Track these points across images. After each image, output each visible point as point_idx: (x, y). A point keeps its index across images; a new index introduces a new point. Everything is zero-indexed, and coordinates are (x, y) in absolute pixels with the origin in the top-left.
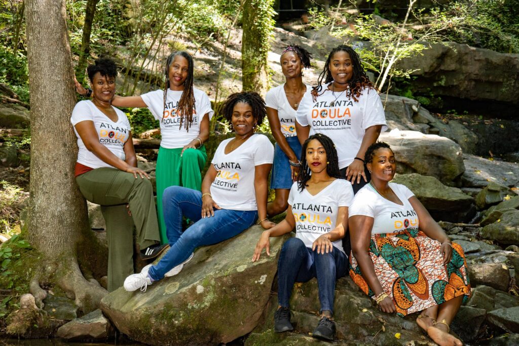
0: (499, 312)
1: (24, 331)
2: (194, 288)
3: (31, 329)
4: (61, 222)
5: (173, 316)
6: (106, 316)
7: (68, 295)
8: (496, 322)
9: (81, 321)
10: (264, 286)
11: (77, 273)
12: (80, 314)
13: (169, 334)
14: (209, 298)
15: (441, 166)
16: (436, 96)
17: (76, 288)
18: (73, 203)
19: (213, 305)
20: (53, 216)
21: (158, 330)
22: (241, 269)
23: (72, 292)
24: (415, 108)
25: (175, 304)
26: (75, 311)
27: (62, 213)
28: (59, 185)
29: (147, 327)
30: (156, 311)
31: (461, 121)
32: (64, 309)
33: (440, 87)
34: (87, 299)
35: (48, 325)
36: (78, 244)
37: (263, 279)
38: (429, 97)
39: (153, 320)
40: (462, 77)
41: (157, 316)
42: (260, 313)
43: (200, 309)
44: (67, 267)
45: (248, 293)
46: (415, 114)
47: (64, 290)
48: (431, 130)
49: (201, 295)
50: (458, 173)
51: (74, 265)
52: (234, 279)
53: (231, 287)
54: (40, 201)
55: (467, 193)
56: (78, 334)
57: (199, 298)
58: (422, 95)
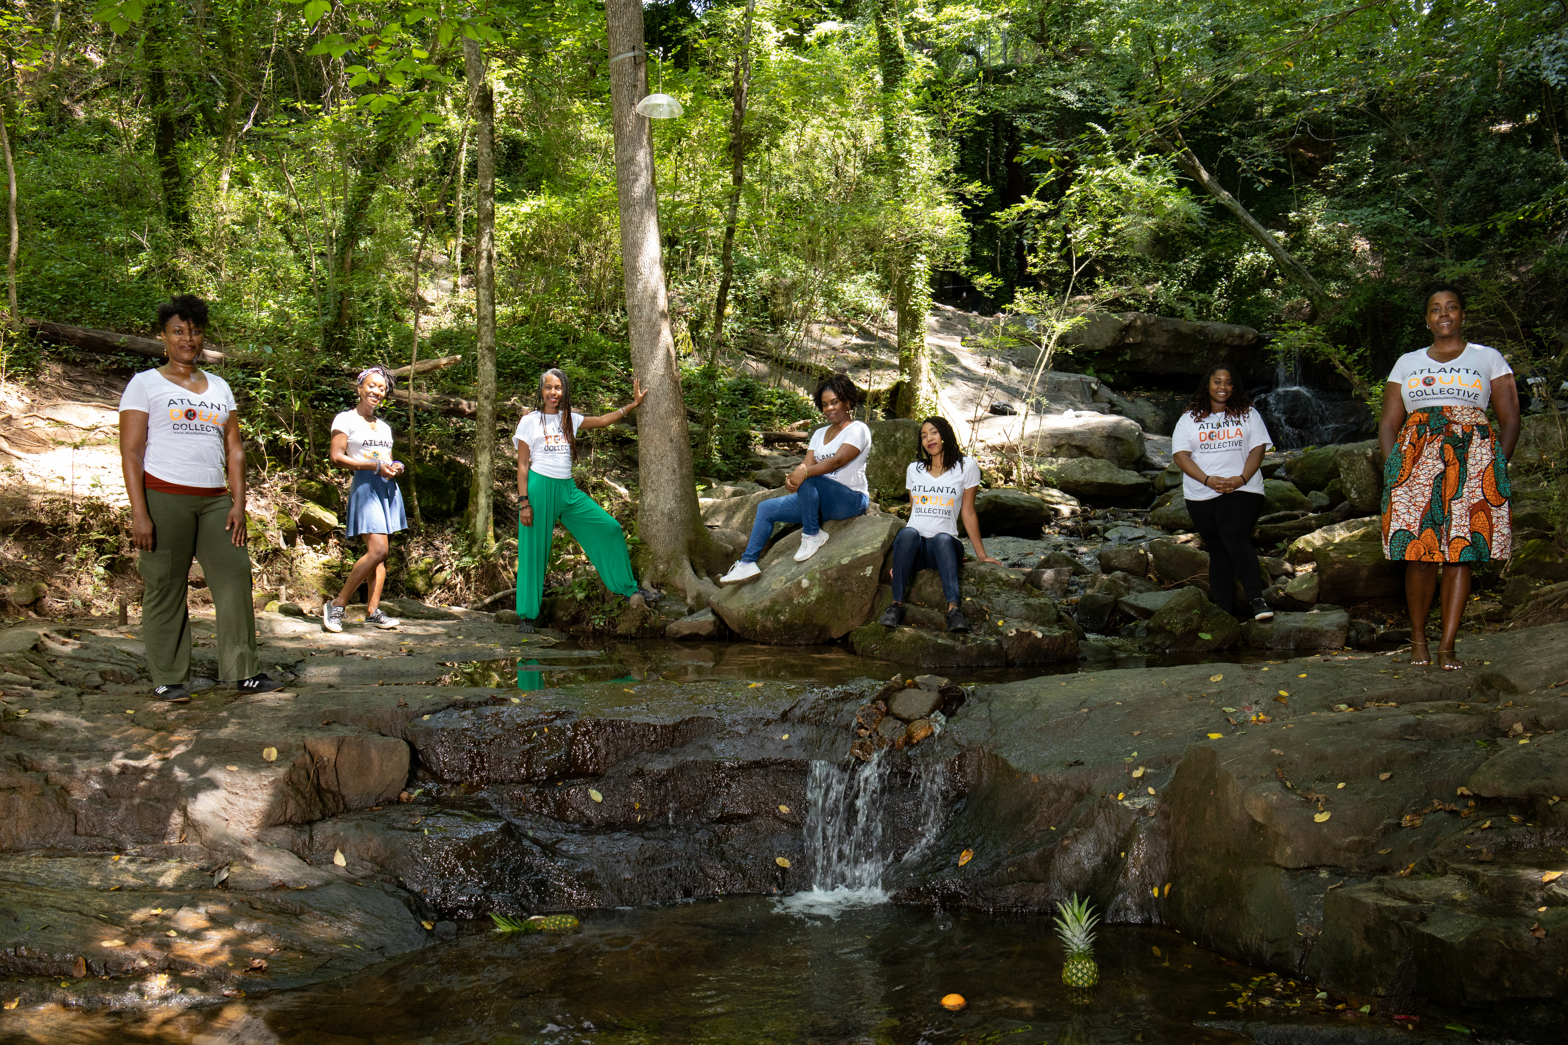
0: (1130, 598)
1: (633, 631)
2: (800, 582)
3: (641, 628)
4: (671, 519)
5: (779, 612)
6: (714, 612)
7: (679, 594)
8: (1127, 609)
9: (689, 619)
10: (871, 577)
11: (689, 571)
12: (691, 612)
13: (776, 630)
14: (815, 592)
15: (1119, 448)
16: (1121, 373)
17: (688, 587)
18: (682, 500)
19: (819, 599)
20: (663, 514)
21: (764, 626)
22: (845, 561)
23: (684, 591)
24: (1094, 386)
25: (781, 600)
26: (685, 610)
27: (671, 511)
28: (668, 481)
29: (754, 623)
30: (761, 607)
31: (1148, 399)
32: (676, 608)
33: (1125, 361)
34: (698, 597)
35: (659, 624)
36: (689, 542)
37: (869, 571)
38: (1112, 373)
39: (759, 617)
40: (1149, 350)
41: (762, 612)
42: (869, 606)
43: (806, 604)
44: (679, 565)
45: (855, 586)
46: (1094, 392)
47: (677, 590)
48: (1113, 409)
49: (807, 589)
50: (1138, 454)
51: (687, 564)
52: (838, 571)
53: (836, 580)
54: (649, 499)
55: (1145, 476)
56: (687, 632)
57: (805, 592)
58: (1105, 371)
